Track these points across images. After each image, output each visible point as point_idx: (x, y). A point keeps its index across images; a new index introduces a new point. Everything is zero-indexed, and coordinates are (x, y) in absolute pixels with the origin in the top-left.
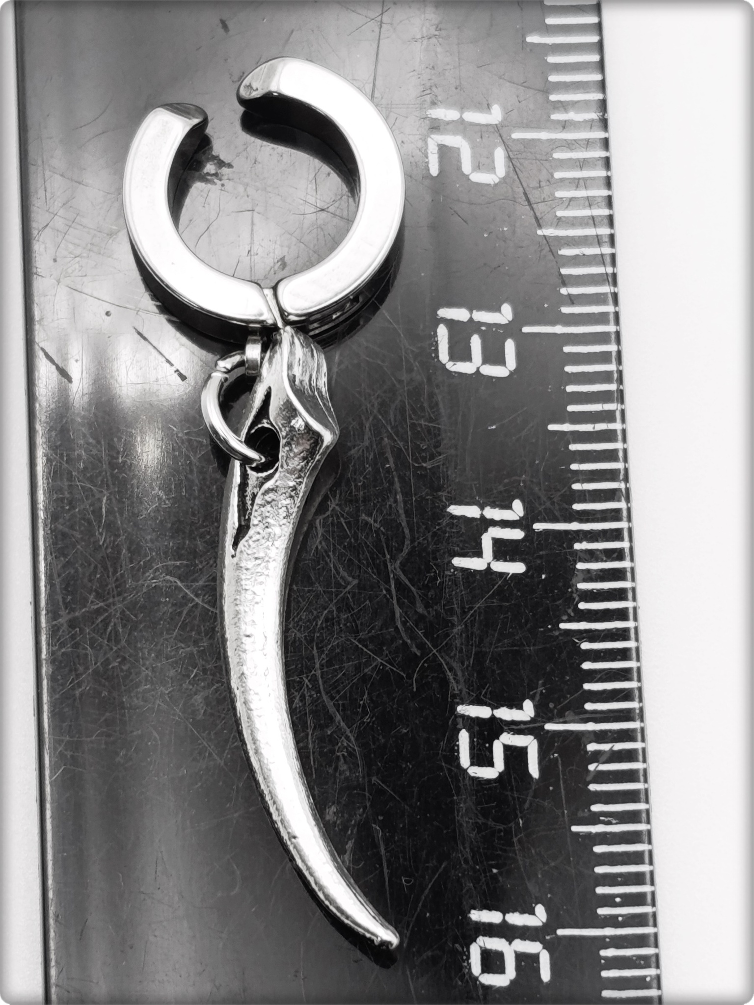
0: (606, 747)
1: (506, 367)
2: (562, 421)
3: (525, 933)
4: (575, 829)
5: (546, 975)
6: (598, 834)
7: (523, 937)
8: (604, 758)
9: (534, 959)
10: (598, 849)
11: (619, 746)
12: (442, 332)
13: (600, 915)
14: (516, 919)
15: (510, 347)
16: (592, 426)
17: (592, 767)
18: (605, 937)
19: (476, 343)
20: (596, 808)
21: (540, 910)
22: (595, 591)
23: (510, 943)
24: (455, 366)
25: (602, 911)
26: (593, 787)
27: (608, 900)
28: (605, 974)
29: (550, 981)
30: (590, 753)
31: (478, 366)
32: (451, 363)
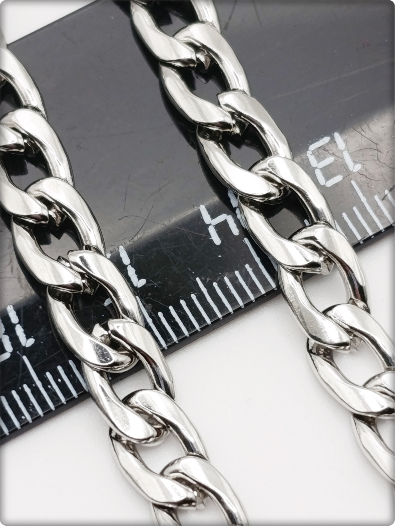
1: (326, 182)
7: (11, 339)
9: (2, 351)
12: (326, 139)
13: (45, 375)
14: (19, 331)
15: (338, 179)
19: (330, 160)
21: (31, 342)
24: (311, 156)
25: (48, 375)
31: (318, 167)
32: (311, 153)
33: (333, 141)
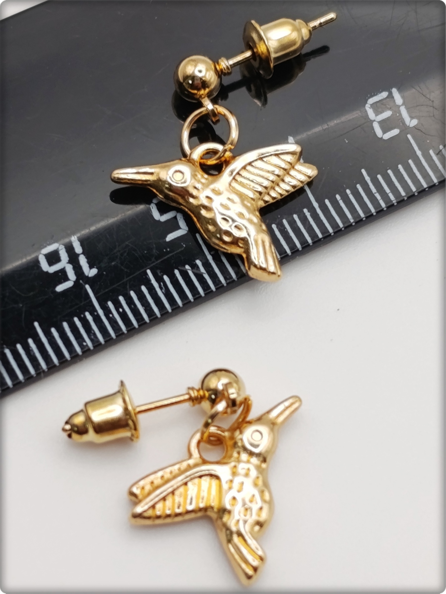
0: (202, 270)
1: (383, 135)
2: (369, 175)
3: (78, 269)
4: (149, 272)
5: (60, 288)
6: (152, 285)
7: (74, 268)
8: (195, 271)
9: (66, 279)
10: (144, 288)
11: (206, 276)
12: (385, 94)
13: (107, 304)
14: (83, 261)
15: (395, 132)
16: (376, 192)
17: (187, 267)
18: (96, 311)
19: (387, 114)
20: (166, 278)
21: (94, 272)
22: (286, 230)
23: (68, 263)
24: (369, 109)
25: (110, 304)
26: (177, 272)
27: (118, 305)
28: (76, 319)
29: (57, 292)
30: (195, 263)
31: (376, 120)
32: (369, 106)
33: (391, 96)
